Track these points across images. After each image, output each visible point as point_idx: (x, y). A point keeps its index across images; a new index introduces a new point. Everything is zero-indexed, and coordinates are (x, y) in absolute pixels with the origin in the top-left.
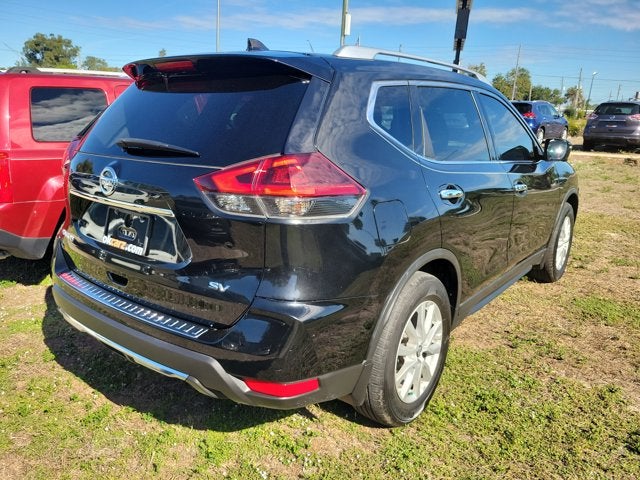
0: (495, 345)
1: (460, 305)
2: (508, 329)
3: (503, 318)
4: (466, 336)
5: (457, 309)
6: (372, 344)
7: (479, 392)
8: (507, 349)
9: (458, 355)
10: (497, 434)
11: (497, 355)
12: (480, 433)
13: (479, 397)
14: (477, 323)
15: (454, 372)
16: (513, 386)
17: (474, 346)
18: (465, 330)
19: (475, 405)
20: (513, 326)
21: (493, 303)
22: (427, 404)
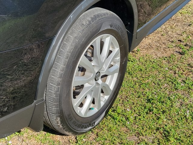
0: (169, 53)
1: (137, 31)
2: (181, 38)
3: (179, 29)
4: (150, 47)
5: (134, 34)
6: (40, 87)
7: (150, 97)
8: (178, 56)
9: (140, 64)
10: (158, 133)
11: (169, 63)
12: (144, 134)
13: (149, 101)
14: (159, 35)
15: (135, 79)
16: (176, 89)
17: (154, 55)
18: (150, 41)
19: (145, 108)
20: (185, 35)
21: (173, 17)
22: (107, 112)
